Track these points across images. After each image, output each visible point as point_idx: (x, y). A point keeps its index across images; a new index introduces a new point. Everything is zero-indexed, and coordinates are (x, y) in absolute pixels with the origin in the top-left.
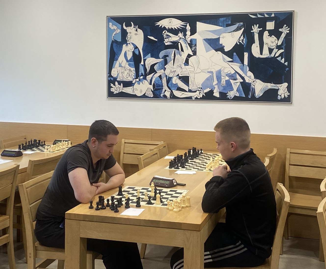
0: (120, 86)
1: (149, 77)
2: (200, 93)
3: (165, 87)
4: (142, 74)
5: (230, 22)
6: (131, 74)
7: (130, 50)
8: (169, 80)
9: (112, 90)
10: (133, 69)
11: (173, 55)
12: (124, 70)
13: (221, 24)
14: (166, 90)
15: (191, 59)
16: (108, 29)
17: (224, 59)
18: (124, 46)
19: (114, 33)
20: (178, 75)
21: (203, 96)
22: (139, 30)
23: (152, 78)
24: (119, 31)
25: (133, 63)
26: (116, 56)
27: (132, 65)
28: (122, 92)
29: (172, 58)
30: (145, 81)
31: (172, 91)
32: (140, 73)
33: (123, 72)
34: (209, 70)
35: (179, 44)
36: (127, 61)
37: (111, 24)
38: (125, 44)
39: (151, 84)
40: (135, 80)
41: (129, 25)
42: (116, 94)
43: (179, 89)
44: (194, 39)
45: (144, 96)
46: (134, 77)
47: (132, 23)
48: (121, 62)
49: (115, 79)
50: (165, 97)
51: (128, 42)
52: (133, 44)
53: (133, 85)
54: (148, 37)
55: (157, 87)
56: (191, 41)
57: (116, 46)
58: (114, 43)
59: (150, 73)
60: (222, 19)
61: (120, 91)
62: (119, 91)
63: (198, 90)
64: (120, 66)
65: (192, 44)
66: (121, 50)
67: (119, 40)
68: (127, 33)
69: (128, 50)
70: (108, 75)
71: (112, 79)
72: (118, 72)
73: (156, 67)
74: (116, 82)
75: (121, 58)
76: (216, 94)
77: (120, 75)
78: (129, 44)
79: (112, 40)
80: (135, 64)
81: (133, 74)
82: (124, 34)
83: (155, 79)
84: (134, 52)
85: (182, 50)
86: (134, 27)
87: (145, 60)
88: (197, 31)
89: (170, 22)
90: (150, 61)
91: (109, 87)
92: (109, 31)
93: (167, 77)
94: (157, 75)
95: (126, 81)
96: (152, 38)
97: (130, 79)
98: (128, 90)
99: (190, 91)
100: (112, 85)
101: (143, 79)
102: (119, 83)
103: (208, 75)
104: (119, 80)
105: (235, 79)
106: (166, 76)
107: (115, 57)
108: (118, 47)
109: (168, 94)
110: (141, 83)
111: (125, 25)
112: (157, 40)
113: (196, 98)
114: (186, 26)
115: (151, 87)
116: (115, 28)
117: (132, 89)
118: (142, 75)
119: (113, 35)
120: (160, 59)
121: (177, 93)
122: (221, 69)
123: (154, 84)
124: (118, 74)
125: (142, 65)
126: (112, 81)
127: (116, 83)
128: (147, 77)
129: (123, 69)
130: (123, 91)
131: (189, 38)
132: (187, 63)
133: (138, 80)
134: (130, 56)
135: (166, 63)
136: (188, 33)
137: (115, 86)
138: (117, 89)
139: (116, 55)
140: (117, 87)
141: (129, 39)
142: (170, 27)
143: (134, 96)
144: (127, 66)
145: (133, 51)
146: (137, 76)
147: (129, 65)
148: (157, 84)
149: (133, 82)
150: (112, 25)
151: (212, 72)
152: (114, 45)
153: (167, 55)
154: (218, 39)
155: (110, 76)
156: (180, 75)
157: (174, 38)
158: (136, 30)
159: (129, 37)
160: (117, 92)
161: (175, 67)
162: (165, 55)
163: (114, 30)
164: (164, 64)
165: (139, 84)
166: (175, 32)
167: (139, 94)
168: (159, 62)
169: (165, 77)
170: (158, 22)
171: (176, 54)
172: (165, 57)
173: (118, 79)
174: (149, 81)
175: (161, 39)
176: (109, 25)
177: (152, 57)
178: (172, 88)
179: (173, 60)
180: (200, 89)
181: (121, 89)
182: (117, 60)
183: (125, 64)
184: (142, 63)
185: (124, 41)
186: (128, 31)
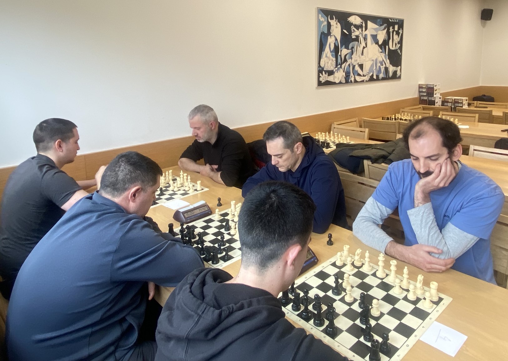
0: (326, 75)
2: (368, 76)
3: (352, 74)
4: (339, 63)
5: (382, 23)
8: (354, 67)
9: (321, 79)
10: (334, 59)
11: (356, 47)
13: (378, 24)
14: (352, 76)
15: (365, 50)
16: (319, 20)
17: (379, 50)
18: (329, 37)
19: (322, 25)
20: (358, 63)
21: (369, 78)
22: (338, 23)
24: (325, 23)
26: (324, 47)
29: (356, 49)
30: (341, 69)
31: (355, 77)
32: (338, 62)
34: (372, 59)
35: (359, 37)
36: (331, 52)
37: (320, 15)
39: (344, 72)
41: (332, 19)
42: (323, 83)
43: (359, 75)
44: (366, 34)
45: (340, 83)
47: (334, 16)
48: (327, 53)
50: (351, 81)
51: (331, 34)
53: (334, 74)
55: (347, 74)
58: (323, 33)
59: (344, 62)
60: (379, 20)
61: (326, 80)
64: (326, 56)
65: (365, 39)
67: (326, 32)
68: (331, 26)
69: (331, 41)
71: (321, 69)
73: (347, 57)
74: (323, 71)
75: (327, 49)
76: (375, 77)
78: (332, 36)
81: (334, 64)
83: (346, 67)
84: (335, 44)
85: (361, 43)
86: (335, 21)
87: (341, 51)
88: (368, 29)
89: (355, 19)
90: (344, 52)
91: (319, 77)
92: (320, 23)
94: (348, 64)
96: (345, 31)
98: (331, 78)
99: (364, 76)
100: (321, 74)
102: (326, 72)
103: (371, 62)
106: (352, 64)
109: (353, 79)
111: (330, 18)
112: (348, 33)
113: (366, 81)
114: (362, 23)
115: (344, 74)
117: (334, 77)
119: (322, 27)
121: (358, 79)
122: (377, 58)
123: (346, 72)
125: (340, 55)
127: (324, 73)
130: (328, 80)
131: (364, 33)
132: (362, 54)
133: (337, 69)
134: (332, 47)
136: (364, 29)
137: (323, 75)
138: (324, 78)
140: (324, 76)
142: (355, 23)
143: (334, 83)
144: (331, 56)
145: (334, 42)
146: (337, 65)
147: (332, 55)
148: (347, 72)
149: (334, 71)
152: (323, 36)
153: (353, 46)
154: (377, 35)
155: (320, 66)
157: (357, 33)
158: (337, 24)
159: (332, 29)
160: (324, 81)
161: (357, 57)
163: (322, 22)
164: (351, 54)
166: (358, 27)
167: (337, 82)
168: (349, 52)
169: (352, 66)
170: (349, 18)
171: (358, 46)
172: (353, 48)
173: (325, 69)
174: (343, 69)
175: (350, 33)
177: (345, 48)
178: (355, 74)
179: (356, 52)
180: (368, 74)
181: (326, 78)
182: (324, 51)
183: (329, 54)
184: (340, 54)
185: (329, 33)
186: (332, 24)
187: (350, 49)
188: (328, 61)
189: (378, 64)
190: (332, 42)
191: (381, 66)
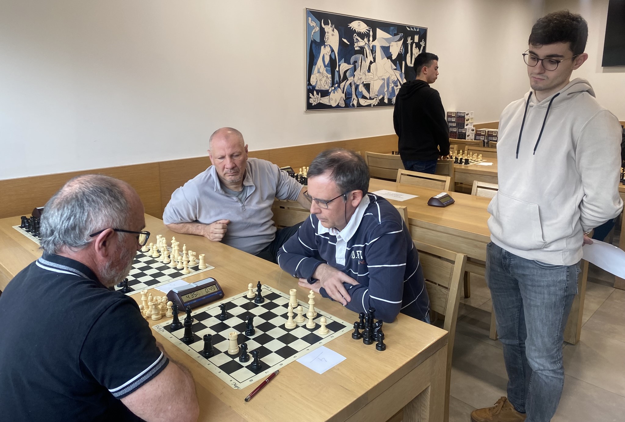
0: (318, 96)
1: (342, 85)
2: (376, 100)
3: (354, 96)
4: (337, 81)
5: (396, 32)
6: (327, 82)
7: (327, 54)
8: (357, 87)
9: (311, 101)
10: (330, 76)
11: (360, 61)
12: (322, 77)
13: (391, 33)
14: (354, 99)
15: (372, 65)
16: (308, 25)
17: (392, 67)
18: (323, 47)
19: (313, 31)
20: (363, 82)
21: (378, 102)
22: (335, 30)
23: (344, 86)
24: (318, 29)
25: (330, 68)
27: (329, 71)
28: (319, 103)
29: (360, 64)
31: (358, 100)
32: (335, 80)
33: (321, 79)
34: (383, 78)
35: (365, 49)
36: (325, 66)
37: (310, 19)
38: (323, 46)
39: (343, 93)
40: (331, 88)
41: (326, 23)
42: (315, 105)
43: (364, 97)
44: (374, 45)
45: (338, 107)
46: (330, 85)
47: (329, 20)
48: (319, 67)
49: (314, 88)
50: (353, 105)
51: (326, 44)
52: (330, 46)
53: (329, 94)
54: (343, 39)
55: (348, 95)
56: (373, 46)
57: (315, 47)
58: (313, 42)
59: (343, 81)
60: (392, 28)
62: (317, 102)
63: (375, 98)
64: (319, 72)
65: (373, 51)
66: (319, 53)
67: (318, 40)
68: (325, 33)
69: (325, 52)
70: (308, 83)
71: (311, 87)
72: (316, 79)
73: (348, 74)
74: (315, 91)
75: (320, 63)
76: (386, 101)
77: (319, 83)
78: (327, 45)
79: (312, 40)
80: (331, 69)
81: (330, 82)
82: (322, 32)
83: (346, 87)
84: (330, 56)
85: (367, 57)
86: (331, 27)
87: (339, 66)
88: (377, 38)
89: (359, 26)
90: (344, 67)
91: (308, 98)
92: (309, 28)
93: (356, 85)
94: (348, 82)
95: (323, 89)
96: (345, 41)
97: (327, 87)
98: (325, 101)
99: (370, 99)
100: (311, 95)
101: (338, 88)
102: (318, 92)
103: (382, 82)
104: (317, 89)
105: (397, 86)
106: (355, 83)
107: (314, 61)
108: (316, 48)
109: (355, 103)
110: (336, 91)
111: (324, 23)
112: (349, 44)
113: (374, 105)
114: (369, 31)
115: (343, 95)
116: (314, 25)
117: (329, 99)
118: (337, 83)
119: (312, 34)
120: (351, 64)
121: (363, 102)
122: (389, 76)
123: (346, 93)
124: (317, 82)
125: (337, 71)
126: (311, 90)
127: (315, 93)
128: (341, 85)
129: (321, 75)
130: (321, 102)
131: (372, 44)
132: (369, 70)
133: (333, 88)
134: (327, 60)
135: (355, 69)
136: (371, 39)
137: (314, 96)
138: (315, 99)
139: (315, 58)
140: (315, 97)
141: (327, 40)
142: (359, 31)
143: (329, 107)
144: (325, 72)
145: (330, 54)
146: (333, 84)
147: (327, 71)
148: (348, 92)
149: (330, 91)
150: (311, 21)
151: (383, 79)
152: (314, 45)
153: (356, 60)
154: (389, 47)
155: (309, 84)
156: (365, 83)
157: (361, 43)
158: (333, 31)
159: (327, 37)
160: (316, 104)
161: (361, 74)
162: (355, 60)
163: (313, 27)
164: (353, 70)
165: (334, 93)
166: (362, 36)
167: (334, 105)
168: (350, 68)
169: (354, 85)
170: (350, 23)
171: (362, 61)
172: (355, 62)
174: (342, 89)
175: (352, 43)
176: (308, 20)
177: (345, 62)
178: (359, 96)
179: (360, 67)
180: (376, 96)
181: (319, 99)
182: (316, 65)
183: (323, 69)
184: (337, 69)
185: (322, 42)
186: (326, 30)
187: (352, 64)
188: (321, 78)
189: (390, 84)
190: (326, 54)
191: (395, 88)
